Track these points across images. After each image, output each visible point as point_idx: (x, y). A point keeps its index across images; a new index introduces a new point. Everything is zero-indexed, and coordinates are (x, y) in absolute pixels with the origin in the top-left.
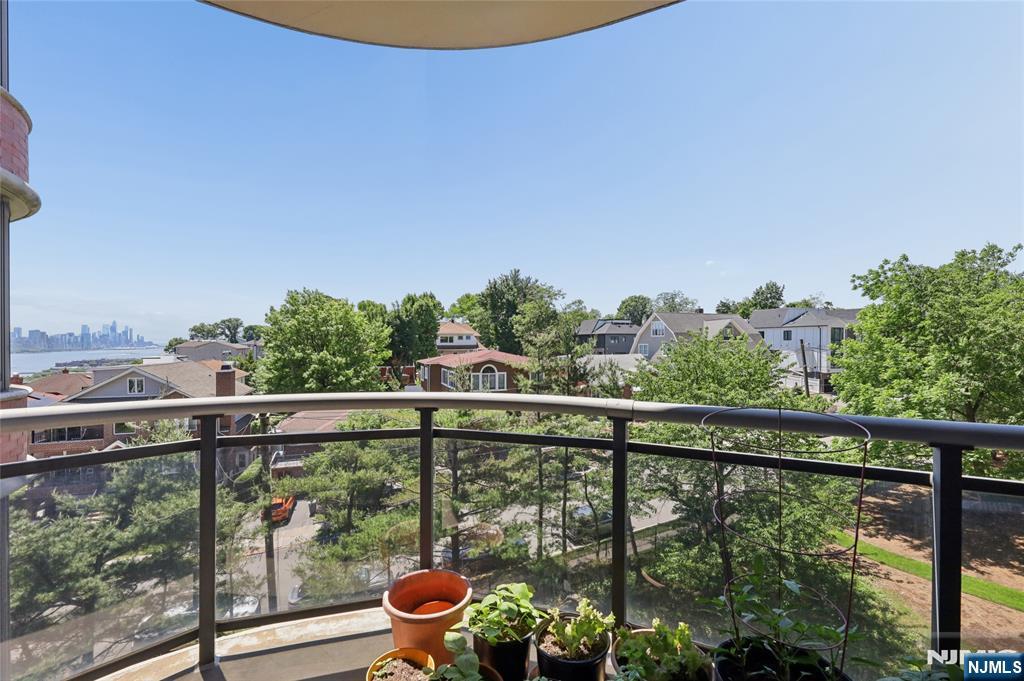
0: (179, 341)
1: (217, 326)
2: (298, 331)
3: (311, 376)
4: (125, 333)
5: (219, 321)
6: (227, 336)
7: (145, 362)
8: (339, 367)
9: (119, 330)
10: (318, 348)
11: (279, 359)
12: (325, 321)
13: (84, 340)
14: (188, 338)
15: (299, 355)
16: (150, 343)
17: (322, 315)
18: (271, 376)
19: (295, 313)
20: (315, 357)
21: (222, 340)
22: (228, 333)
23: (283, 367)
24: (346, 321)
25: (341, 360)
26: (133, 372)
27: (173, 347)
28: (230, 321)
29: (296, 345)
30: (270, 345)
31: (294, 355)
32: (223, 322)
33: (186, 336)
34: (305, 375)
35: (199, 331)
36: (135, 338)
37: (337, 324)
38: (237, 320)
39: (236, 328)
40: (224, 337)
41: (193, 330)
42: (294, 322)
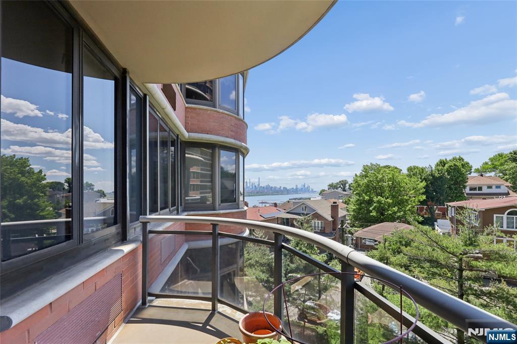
0: (324, 190)
1: (337, 183)
2: (367, 186)
3: (374, 209)
4: (308, 187)
5: (338, 181)
7: (312, 199)
8: (389, 205)
9: (306, 186)
10: (377, 195)
11: (358, 200)
12: (382, 180)
13: (296, 191)
14: (327, 189)
15: (367, 198)
16: (315, 192)
17: (380, 176)
18: (355, 208)
20: (375, 199)
21: (340, 190)
22: (342, 187)
23: (361, 203)
24: (392, 179)
25: (390, 201)
26: (303, 203)
27: (322, 193)
28: (342, 181)
29: (366, 194)
30: (355, 193)
31: (365, 198)
32: (340, 182)
33: (326, 189)
34: (371, 209)
35: (331, 186)
36: (311, 190)
37: (388, 181)
38: (346, 180)
39: (345, 184)
40: (340, 189)
41: (329, 186)
42: (366, 181)
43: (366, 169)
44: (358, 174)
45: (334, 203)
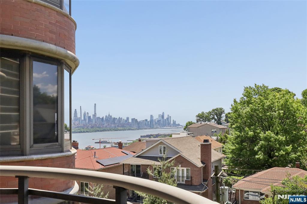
0: (190, 123)
1: (210, 113)
2: (251, 117)
3: (260, 149)
4: (168, 118)
5: (211, 110)
6: (215, 120)
7: (173, 136)
8: (281, 143)
9: (165, 117)
10: (265, 129)
11: (239, 136)
12: (270, 108)
13: (150, 124)
14: (195, 121)
15: (251, 133)
16: (179, 125)
17: (267, 103)
18: (234, 148)
19: (249, 103)
20: (262, 135)
21: (213, 123)
22: (216, 118)
23: (242, 141)
24: (286, 107)
25: (282, 138)
26: (161, 142)
27: (188, 127)
28: (217, 110)
29: (249, 127)
30: (234, 126)
31: (248, 134)
32: (213, 110)
34: (256, 148)
35: (202, 117)
36: (172, 122)
37: (279, 110)
38: (221, 109)
39: (220, 114)
40: (213, 120)
41: (198, 116)
42: (248, 109)
43: (248, 93)
44: (238, 100)
45: (206, 141)
